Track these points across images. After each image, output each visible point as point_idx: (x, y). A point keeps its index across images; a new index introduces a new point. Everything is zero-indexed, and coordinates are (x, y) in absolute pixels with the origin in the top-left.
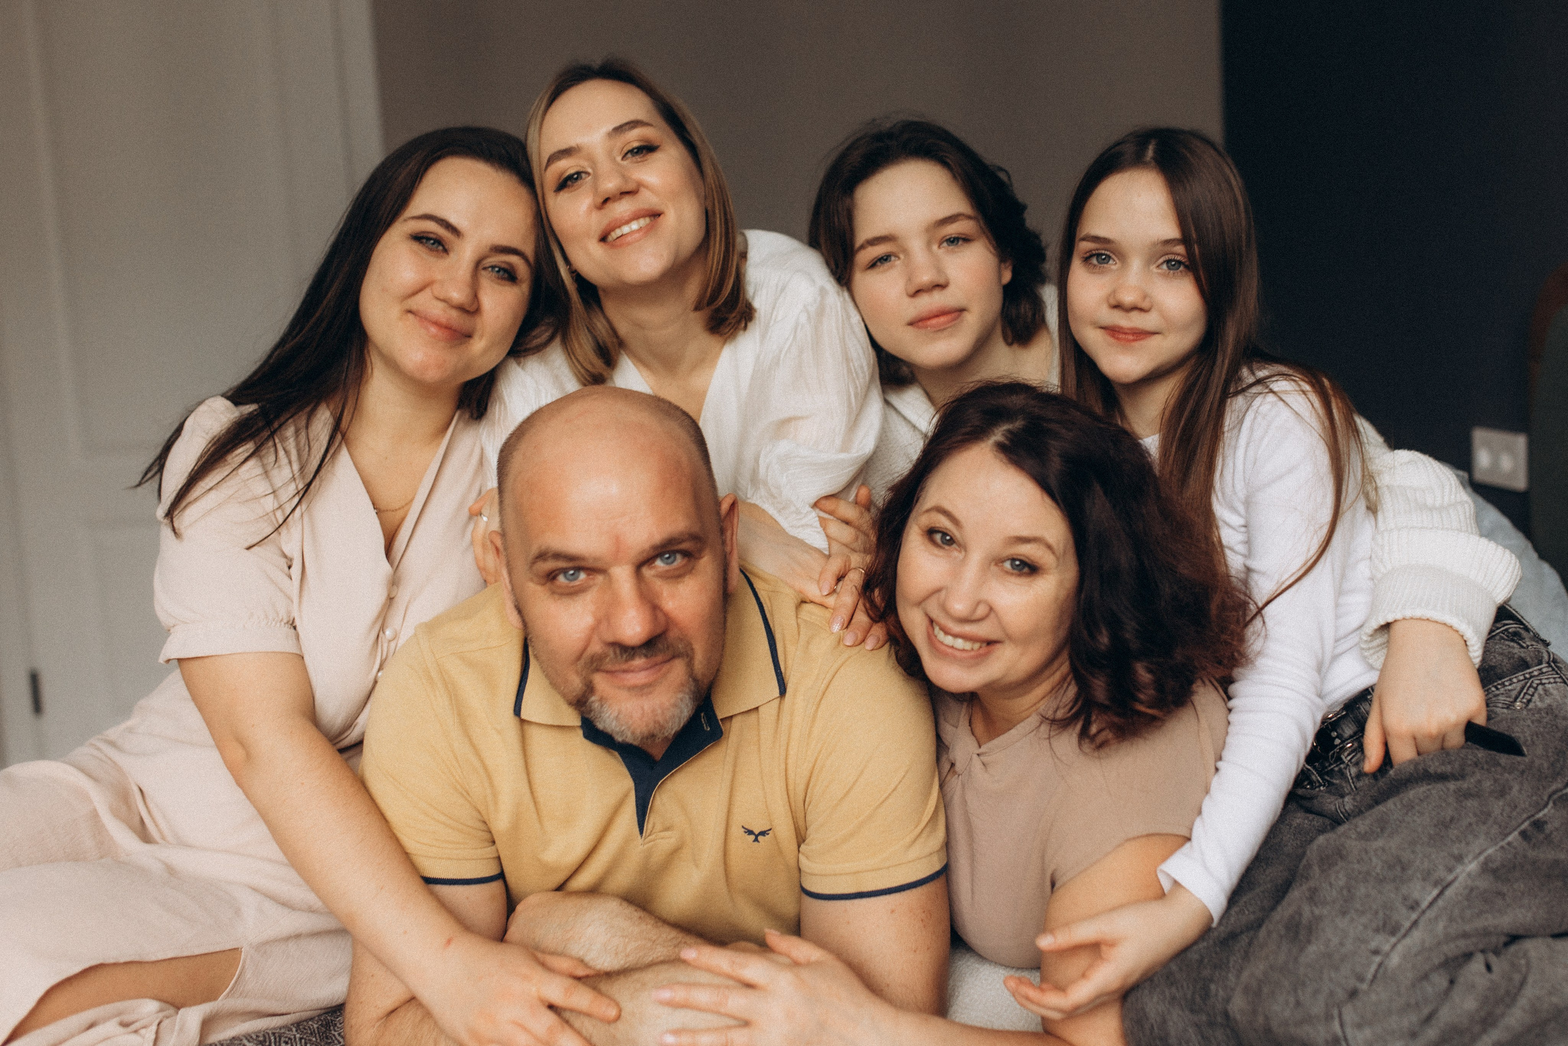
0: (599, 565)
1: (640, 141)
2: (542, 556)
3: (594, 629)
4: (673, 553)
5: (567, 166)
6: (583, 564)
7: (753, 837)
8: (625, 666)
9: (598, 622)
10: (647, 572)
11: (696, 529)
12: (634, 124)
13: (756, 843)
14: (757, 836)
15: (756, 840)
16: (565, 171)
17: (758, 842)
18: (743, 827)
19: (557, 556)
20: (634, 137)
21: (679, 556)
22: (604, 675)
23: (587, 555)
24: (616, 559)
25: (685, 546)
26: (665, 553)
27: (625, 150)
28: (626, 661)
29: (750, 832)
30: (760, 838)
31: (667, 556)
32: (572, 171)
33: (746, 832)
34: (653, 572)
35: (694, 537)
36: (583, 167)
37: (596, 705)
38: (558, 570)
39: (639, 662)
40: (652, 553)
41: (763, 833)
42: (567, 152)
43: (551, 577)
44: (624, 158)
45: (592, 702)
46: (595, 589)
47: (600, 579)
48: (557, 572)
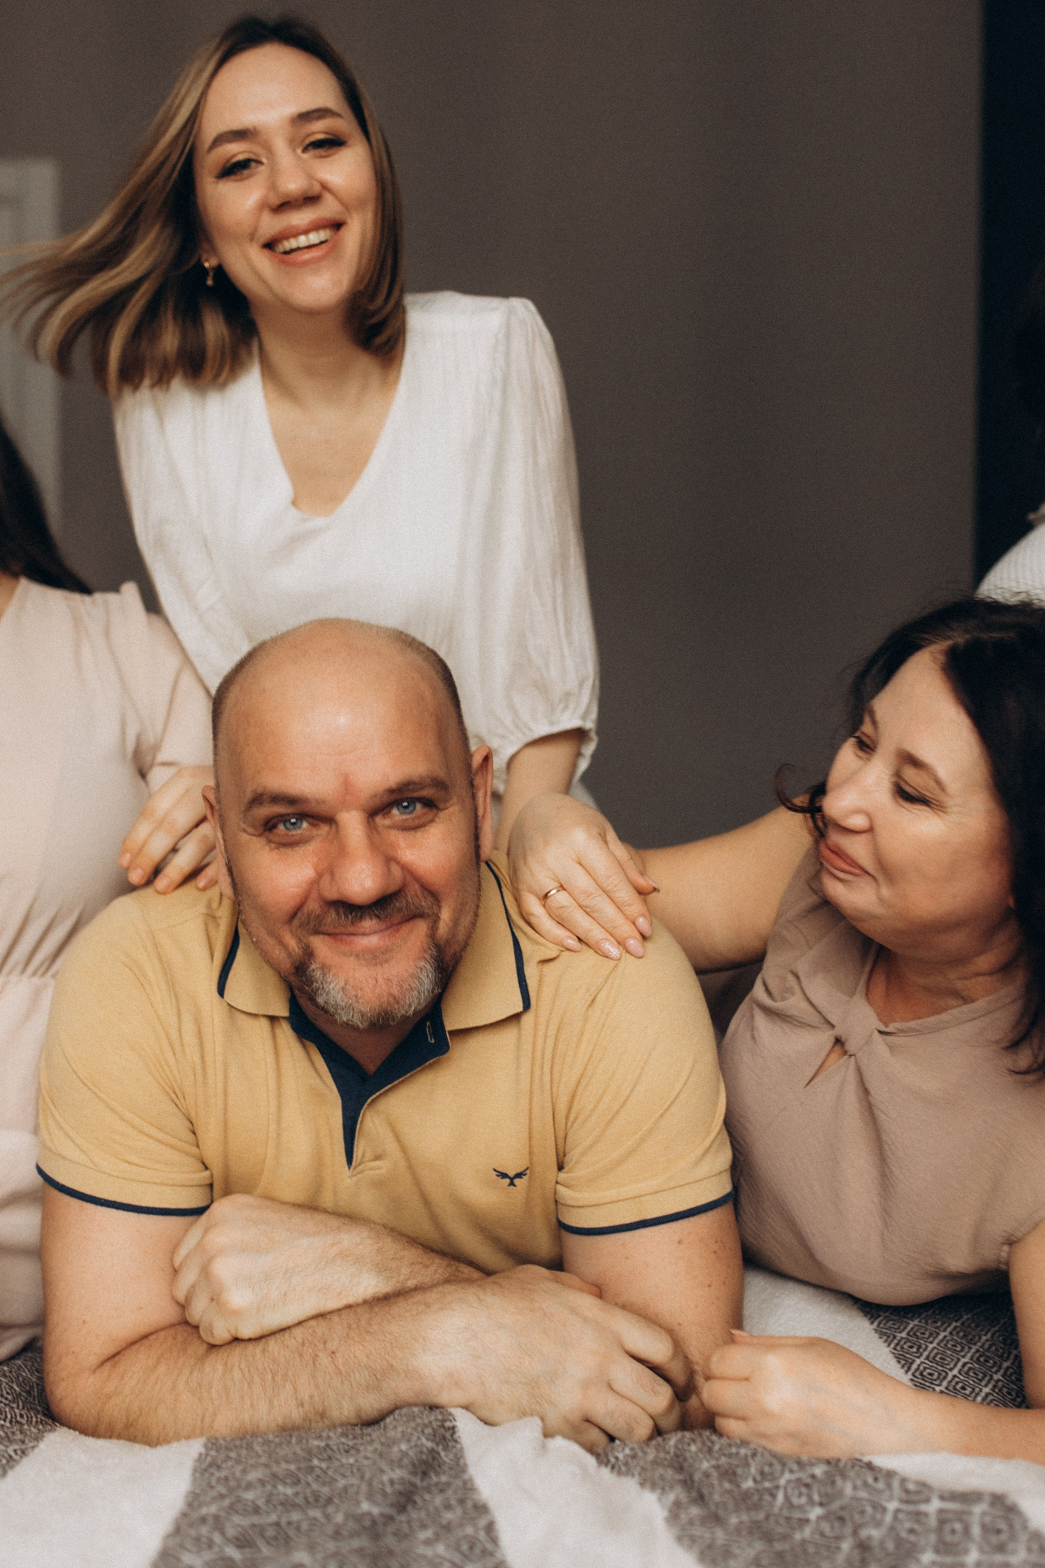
0: (323, 810)
1: (327, 133)
2: (258, 799)
3: (315, 883)
4: (412, 801)
5: (236, 150)
6: (306, 808)
7: (508, 1181)
8: (351, 929)
9: (320, 875)
10: (379, 820)
11: (441, 773)
12: (322, 113)
13: (512, 1187)
14: (512, 1179)
15: (512, 1184)
16: (235, 155)
17: (515, 1186)
18: (495, 1170)
19: (277, 798)
20: (319, 128)
21: (419, 806)
22: (326, 937)
23: (309, 796)
24: (345, 805)
25: (426, 793)
26: (403, 800)
27: (307, 141)
28: (353, 923)
29: (504, 1175)
30: (517, 1181)
31: (405, 804)
32: (241, 157)
33: (498, 1176)
34: (387, 822)
35: (440, 784)
36: (255, 154)
37: (318, 974)
38: (274, 817)
39: (368, 924)
40: (386, 799)
41: (519, 1175)
42: (241, 135)
43: (269, 826)
44: (305, 150)
45: (313, 970)
46: (319, 840)
47: (324, 829)
48: (275, 821)
